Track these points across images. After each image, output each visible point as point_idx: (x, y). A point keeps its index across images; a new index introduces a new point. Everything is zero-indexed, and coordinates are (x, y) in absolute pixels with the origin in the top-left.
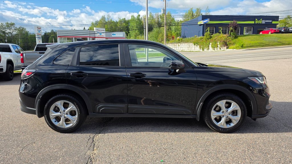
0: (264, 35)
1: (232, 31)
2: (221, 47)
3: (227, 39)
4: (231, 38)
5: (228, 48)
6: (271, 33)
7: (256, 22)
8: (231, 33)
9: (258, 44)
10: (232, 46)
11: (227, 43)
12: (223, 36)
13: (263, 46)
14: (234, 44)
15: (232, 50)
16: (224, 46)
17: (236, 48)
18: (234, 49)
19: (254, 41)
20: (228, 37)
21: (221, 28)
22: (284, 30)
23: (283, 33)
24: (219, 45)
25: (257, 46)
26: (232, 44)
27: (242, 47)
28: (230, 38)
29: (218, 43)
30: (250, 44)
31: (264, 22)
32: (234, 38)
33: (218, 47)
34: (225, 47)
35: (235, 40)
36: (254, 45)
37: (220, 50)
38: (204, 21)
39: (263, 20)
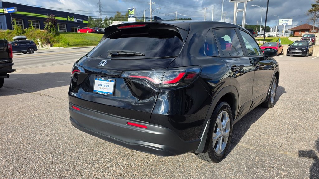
0: (84, 34)
1: (51, 26)
2: (43, 45)
3: (47, 35)
4: (52, 34)
5: (52, 46)
6: (89, 33)
7: (69, 19)
8: (50, 28)
9: (83, 43)
10: (57, 44)
11: (50, 40)
12: (41, 32)
13: (88, 45)
14: (57, 41)
15: (59, 48)
16: (47, 44)
17: (63, 46)
18: (61, 48)
19: (77, 39)
20: (47, 33)
21: (30, 21)
22: (99, 30)
23: (98, 33)
24: (39, 43)
25: (82, 45)
26: (56, 41)
27: (69, 45)
28: (50, 34)
29: (38, 40)
30: (75, 42)
31: (75, 20)
32: (56, 35)
33: (39, 44)
34: (49, 45)
35: (57, 37)
36: (79, 43)
37: (42, 48)
38: (9, 10)
39: (75, 18)
